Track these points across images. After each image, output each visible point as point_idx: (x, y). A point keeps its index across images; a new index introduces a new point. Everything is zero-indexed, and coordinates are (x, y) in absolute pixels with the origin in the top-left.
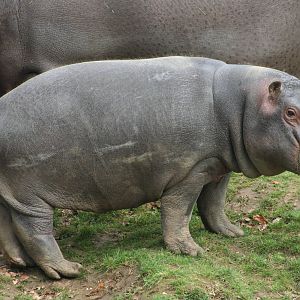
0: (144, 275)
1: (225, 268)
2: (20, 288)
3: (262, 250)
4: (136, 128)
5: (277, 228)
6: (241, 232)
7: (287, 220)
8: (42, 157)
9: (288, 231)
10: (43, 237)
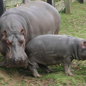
0: (54, 80)
1: (71, 78)
2: (29, 83)
3: (78, 74)
4: (54, 49)
5: (81, 70)
6: (74, 71)
7: (83, 68)
8: (35, 53)
9: (83, 70)
10: (34, 70)
